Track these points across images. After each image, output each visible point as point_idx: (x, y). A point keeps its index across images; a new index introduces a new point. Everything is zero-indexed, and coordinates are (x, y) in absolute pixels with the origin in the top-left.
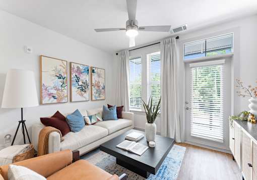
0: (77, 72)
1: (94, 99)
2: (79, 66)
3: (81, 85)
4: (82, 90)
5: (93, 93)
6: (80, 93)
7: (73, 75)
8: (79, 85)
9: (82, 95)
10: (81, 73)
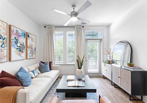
0: (16, 34)
1: (28, 57)
2: (18, 30)
3: (19, 47)
4: (20, 51)
5: (28, 54)
6: (18, 53)
7: (13, 37)
8: (17, 46)
9: (20, 55)
10: (20, 36)
